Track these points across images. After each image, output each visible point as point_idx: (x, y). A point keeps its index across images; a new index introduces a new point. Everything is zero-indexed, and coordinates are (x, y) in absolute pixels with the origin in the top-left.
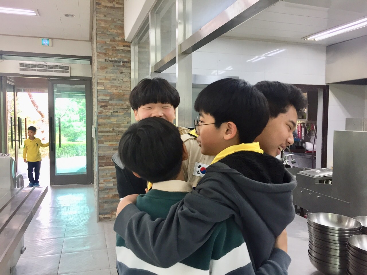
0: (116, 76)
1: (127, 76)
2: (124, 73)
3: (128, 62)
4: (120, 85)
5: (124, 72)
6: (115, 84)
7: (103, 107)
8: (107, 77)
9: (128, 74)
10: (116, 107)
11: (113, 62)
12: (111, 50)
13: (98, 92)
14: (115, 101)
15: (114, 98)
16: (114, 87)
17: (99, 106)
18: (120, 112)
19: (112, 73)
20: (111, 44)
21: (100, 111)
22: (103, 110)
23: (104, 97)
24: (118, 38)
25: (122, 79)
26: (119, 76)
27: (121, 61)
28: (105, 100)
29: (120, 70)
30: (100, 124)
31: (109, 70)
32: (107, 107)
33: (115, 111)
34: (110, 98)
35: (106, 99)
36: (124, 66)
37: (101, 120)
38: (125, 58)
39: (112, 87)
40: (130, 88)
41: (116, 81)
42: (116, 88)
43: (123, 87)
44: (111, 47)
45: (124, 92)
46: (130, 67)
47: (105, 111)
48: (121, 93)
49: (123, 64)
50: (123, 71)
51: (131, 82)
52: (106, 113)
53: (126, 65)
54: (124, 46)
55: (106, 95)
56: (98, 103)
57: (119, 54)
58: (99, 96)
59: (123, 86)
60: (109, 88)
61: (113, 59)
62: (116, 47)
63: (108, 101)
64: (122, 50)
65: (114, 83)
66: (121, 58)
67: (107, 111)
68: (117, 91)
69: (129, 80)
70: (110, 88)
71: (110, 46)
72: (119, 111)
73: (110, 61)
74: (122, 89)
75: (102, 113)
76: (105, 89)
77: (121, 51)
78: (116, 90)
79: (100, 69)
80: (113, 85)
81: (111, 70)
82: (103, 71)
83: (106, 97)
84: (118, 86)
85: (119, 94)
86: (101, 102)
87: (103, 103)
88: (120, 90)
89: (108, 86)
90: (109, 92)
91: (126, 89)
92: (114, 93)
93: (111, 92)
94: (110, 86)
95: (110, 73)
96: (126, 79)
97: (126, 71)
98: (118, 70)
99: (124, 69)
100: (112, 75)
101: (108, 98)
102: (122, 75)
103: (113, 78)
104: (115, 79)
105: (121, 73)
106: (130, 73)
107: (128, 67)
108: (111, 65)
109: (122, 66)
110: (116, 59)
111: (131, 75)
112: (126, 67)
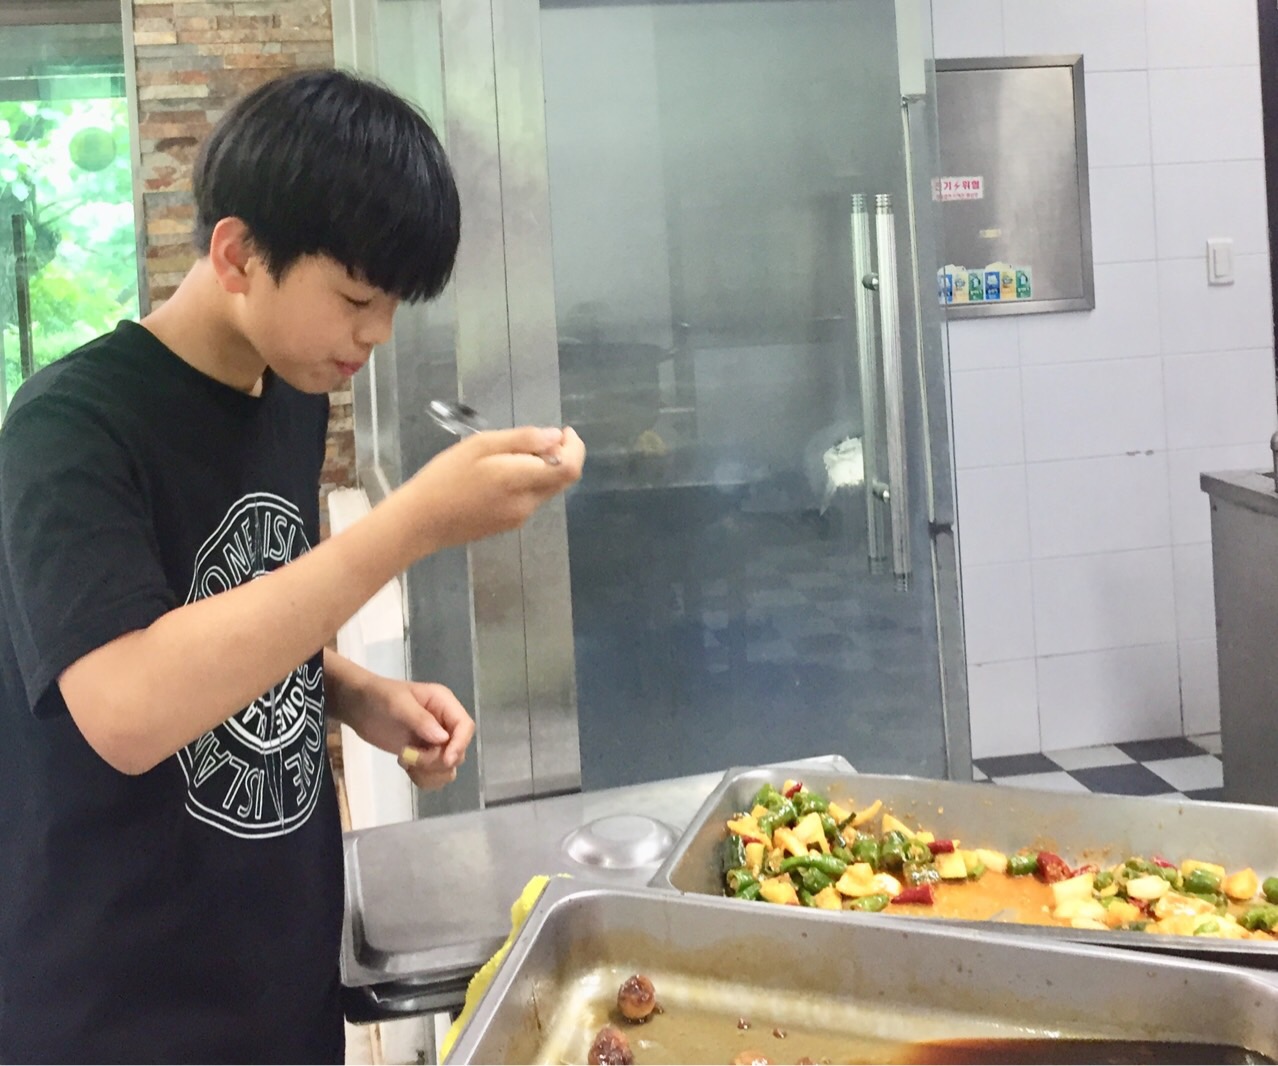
4: (269, 14)
6: (236, 7)
7: (175, 149)
13: (143, 65)
15: (234, 92)
16: (231, 27)
17: (150, 145)
21: (157, 169)
22: (176, 164)
23: (175, 87)
28: (182, 107)
30: (162, 248)
34: (212, 92)
35: (187, 100)
37: (163, 222)
39: (219, 28)
40: (326, 22)
42: (243, 33)
43: (283, 26)
45: (295, 49)
47: (183, 168)
48: (272, 56)
55: (185, 78)
56: (143, 124)
58: (148, 85)
59: (284, 19)
60: (203, 31)
63: (202, 113)
68: (255, 49)
70: (209, 35)
74: (276, 33)
75: (168, 184)
76: (179, 43)
78: (242, 41)
83: (186, 87)
84: (253, 18)
85: (265, 63)
86: (154, 117)
87: (173, 122)
88: (270, 41)
89: (197, 23)
90: (202, 57)
91: (306, 35)
92: (231, 59)
93: (215, 58)
94: (211, 22)
101: (201, 92)
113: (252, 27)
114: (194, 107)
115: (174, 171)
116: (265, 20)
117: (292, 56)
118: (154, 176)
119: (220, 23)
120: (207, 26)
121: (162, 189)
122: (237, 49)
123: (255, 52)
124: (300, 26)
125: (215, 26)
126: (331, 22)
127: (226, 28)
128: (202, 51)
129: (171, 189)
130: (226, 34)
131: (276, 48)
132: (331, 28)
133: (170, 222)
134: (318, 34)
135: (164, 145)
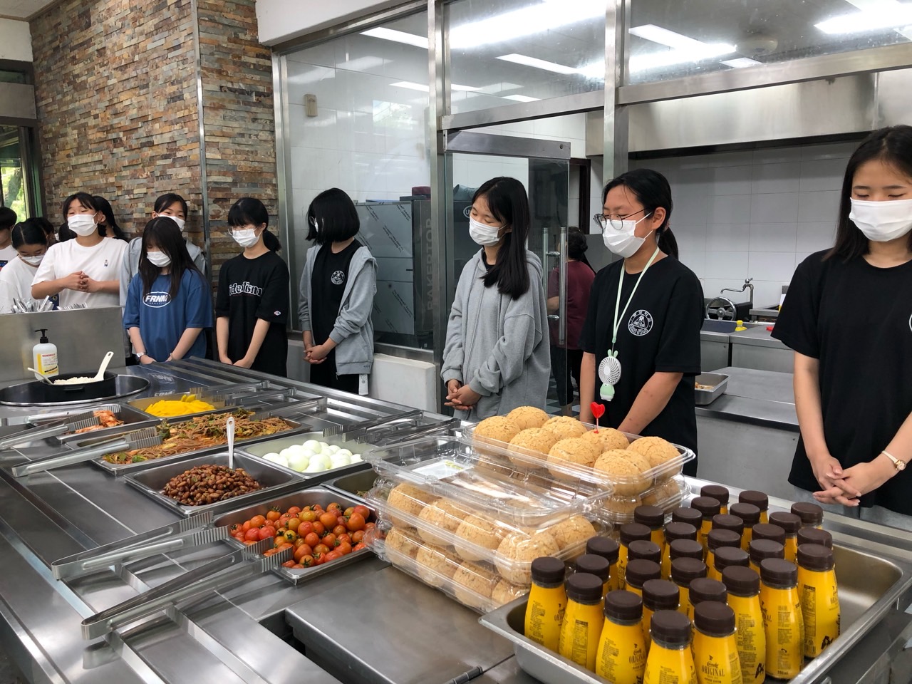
0: (244, 127)
1: (266, 129)
2: (259, 121)
3: (266, 94)
4: (254, 150)
5: (258, 118)
6: (242, 145)
7: (221, 203)
8: (225, 130)
9: (268, 122)
11: (237, 93)
12: (232, 63)
13: (208, 166)
14: (244, 187)
15: (241, 181)
16: (240, 154)
17: (211, 201)
19: (236, 121)
20: (231, 49)
21: (214, 210)
22: (220, 209)
23: (220, 177)
24: (245, 35)
25: (257, 136)
26: (250, 127)
27: (252, 92)
28: (222, 186)
29: (252, 113)
30: (216, 243)
31: (228, 111)
32: (228, 203)
34: (233, 180)
35: (224, 183)
36: (259, 103)
37: (215, 233)
38: (261, 85)
40: (273, 156)
41: (243, 139)
42: (244, 157)
43: (259, 155)
44: (231, 57)
45: (262, 165)
46: (272, 107)
48: (255, 167)
49: (258, 100)
50: (259, 114)
51: (274, 141)
53: (264, 102)
54: (258, 56)
55: (224, 174)
56: (209, 191)
57: (249, 73)
58: (210, 175)
59: (259, 152)
60: (231, 155)
61: (236, 86)
62: (240, 58)
63: (230, 189)
64: (254, 64)
65: (239, 144)
66: (252, 83)
68: (249, 164)
69: (270, 137)
70: (232, 157)
71: (229, 53)
73: (230, 90)
74: (257, 158)
75: (218, 217)
76: (222, 159)
77: (252, 67)
78: (244, 160)
79: (210, 108)
80: (238, 148)
81: (234, 113)
82: (217, 115)
83: (224, 177)
84: (248, 151)
85: (253, 170)
86: (214, 189)
87: (220, 191)
88: (255, 161)
89: (229, 151)
91: (267, 160)
92: (242, 168)
93: (235, 166)
94: (233, 151)
95: (232, 118)
96: (264, 135)
97: (265, 116)
98: (247, 112)
99: (260, 110)
100: (235, 124)
101: (230, 180)
102: (256, 124)
103: (237, 131)
104: (242, 135)
105: (254, 120)
106: (272, 121)
107: (267, 108)
108: (233, 101)
109: (255, 104)
110: (242, 86)
111: (274, 126)
112: (264, 107)
113: (247, 155)
114: (226, 186)
115: (220, 212)
116: (252, 152)
117: (261, 168)
118: (213, 213)
119: (237, 152)
120: (232, 153)
121: (216, 219)
122: (243, 163)
124: (264, 156)
125: (235, 153)
126: (275, 155)
128: (230, 163)
129: (219, 219)
130: (239, 157)
131: (256, 164)
132: (275, 158)
133: (219, 233)
134: (271, 160)
135: (217, 201)
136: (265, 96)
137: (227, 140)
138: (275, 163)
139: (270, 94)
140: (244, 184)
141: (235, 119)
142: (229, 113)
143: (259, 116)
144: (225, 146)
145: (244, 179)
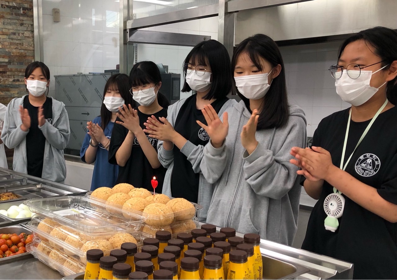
0: (15, 29)
1: (29, 30)
2: (25, 25)
3: (29, 9)
4: (21, 42)
5: (24, 23)
6: (14, 40)
8: (4, 30)
9: (30, 26)
10: (16, 73)
11: (11, 9)
14: (15, 65)
15: (14, 61)
16: (13, 45)
18: (21, 81)
19: (11, 25)
22: (1, 78)
25: (23, 34)
26: (19, 29)
27: (20, 8)
28: (2, 64)
29: (20, 20)
31: (6, 19)
32: (5, 74)
33: (16, 80)
34: (9, 61)
35: (3, 62)
36: (24, 15)
38: (26, 4)
40: (33, 46)
41: (15, 36)
42: (15, 47)
43: (24, 46)
45: (26, 52)
46: (32, 16)
47: (3, 79)
48: (22, 53)
49: (24, 12)
50: (24, 21)
51: (33, 37)
52: (5, 82)
53: (27, 14)
55: (4, 57)
59: (24, 44)
61: (11, 4)
63: (7, 66)
65: (12, 39)
66: (20, 2)
67: (6, 80)
68: (18, 51)
69: (31, 35)
70: (8, 47)
72: (20, 79)
73: (7, 6)
74: (23, 47)
75: (0, 83)
76: (2, 48)
78: (15, 49)
80: (12, 41)
81: (9, 20)
83: (3, 59)
84: (18, 43)
85: (20, 54)
88: (21, 49)
89: (6, 43)
90: (7, 52)
91: (29, 48)
92: (13, 53)
93: (10, 52)
94: (9, 43)
95: (8, 24)
96: (27, 34)
97: (28, 22)
98: (17, 20)
99: (25, 18)
100: (10, 27)
101: (7, 60)
102: (22, 27)
103: (11, 31)
104: (14, 34)
105: (22, 24)
106: (32, 25)
107: (30, 17)
108: (9, 13)
109: (22, 15)
110: (15, 4)
111: (33, 28)
112: (28, 16)
113: (16, 45)
114: (5, 64)
115: (1, 80)
116: (20, 44)
117: (26, 53)
120: (8, 44)
122: (14, 51)
123: (18, 52)
124: (27, 46)
125: (10, 44)
127: (12, 45)
128: (7, 50)
130: (12, 47)
131: (22, 51)
134: (32, 48)
136: (28, 10)
137: (5, 37)
138: (34, 50)
139: (31, 9)
140: (15, 63)
141: (10, 24)
142: (6, 21)
143: (24, 22)
144: (4, 40)
145: (15, 60)
